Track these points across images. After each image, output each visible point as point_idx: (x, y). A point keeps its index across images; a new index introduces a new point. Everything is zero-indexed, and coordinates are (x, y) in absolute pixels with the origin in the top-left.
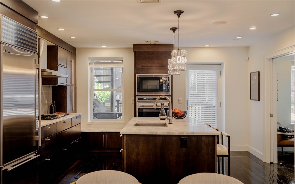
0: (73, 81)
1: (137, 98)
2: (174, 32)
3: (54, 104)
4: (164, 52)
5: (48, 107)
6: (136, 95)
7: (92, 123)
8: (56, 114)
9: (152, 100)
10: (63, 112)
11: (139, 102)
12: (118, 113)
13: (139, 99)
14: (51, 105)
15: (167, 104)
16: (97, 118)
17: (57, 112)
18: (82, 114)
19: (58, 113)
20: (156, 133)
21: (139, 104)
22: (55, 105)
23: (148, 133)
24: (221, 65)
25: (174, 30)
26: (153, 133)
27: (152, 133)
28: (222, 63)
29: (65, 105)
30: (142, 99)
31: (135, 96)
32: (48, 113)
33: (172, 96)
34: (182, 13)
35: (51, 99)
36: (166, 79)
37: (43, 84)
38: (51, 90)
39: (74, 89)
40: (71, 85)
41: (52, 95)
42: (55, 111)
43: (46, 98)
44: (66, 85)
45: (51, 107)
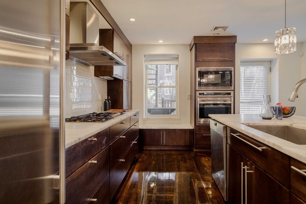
0: (130, 77)
1: (198, 93)
3: (109, 99)
4: (227, 44)
5: (102, 103)
6: (197, 89)
7: (148, 119)
8: (111, 111)
9: (214, 95)
10: (119, 109)
11: (200, 97)
12: (170, 109)
13: (200, 94)
14: (105, 100)
15: (230, 99)
16: (151, 113)
17: (112, 108)
18: (140, 111)
19: (113, 110)
21: (200, 99)
22: (110, 101)
24: (270, 62)
28: (271, 60)
29: (122, 101)
30: (203, 94)
31: (196, 91)
32: (101, 110)
33: (234, 90)
35: (106, 95)
36: (229, 72)
37: (95, 75)
38: (106, 84)
39: (130, 85)
40: (127, 80)
41: (107, 90)
42: (110, 107)
43: (100, 93)
44: (123, 79)
45: (105, 103)
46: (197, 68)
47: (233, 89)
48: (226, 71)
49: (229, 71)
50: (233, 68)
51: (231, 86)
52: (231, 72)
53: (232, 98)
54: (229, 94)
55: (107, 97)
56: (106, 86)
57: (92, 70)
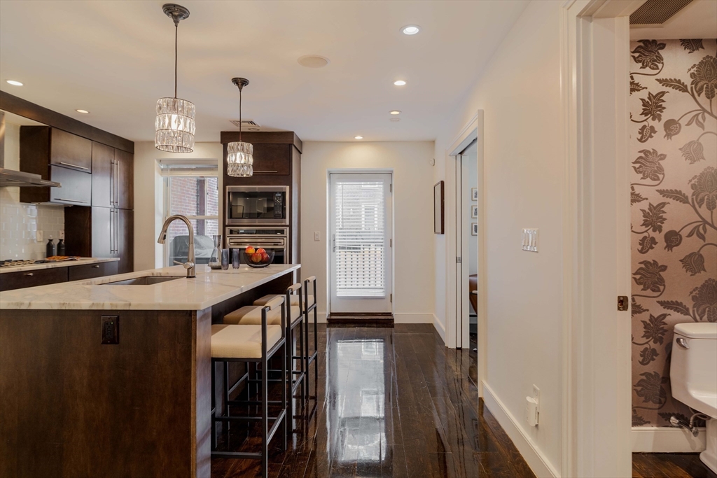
1: (227, 229)
2: (240, 89)
4: (277, 146)
11: (231, 238)
14: (49, 241)
15: (282, 241)
20: (30, 304)
21: (231, 241)
23: (9, 304)
24: (391, 174)
25: (240, 84)
26: (22, 304)
27: (17, 304)
28: (392, 171)
29: (89, 243)
31: (225, 226)
34: (186, 13)
35: (62, 232)
36: (280, 195)
37: (22, 200)
38: (62, 214)
39: (123, 214)
40: (110, 206)
41: (65, 223)
42: (63, 253)
43: (39, 229)
44: (90, 205)
45: (49, 246)
46: (227, 187)
47: (288, 223)
48: (276, 193)
49: (280, 193)
50: (288, 187)
51: (284, 217)
52: (284, 194)
53: (287, 240)
54: (282, 232)
55: (63, 236)
56: (60, 217)
57: (14, 192)
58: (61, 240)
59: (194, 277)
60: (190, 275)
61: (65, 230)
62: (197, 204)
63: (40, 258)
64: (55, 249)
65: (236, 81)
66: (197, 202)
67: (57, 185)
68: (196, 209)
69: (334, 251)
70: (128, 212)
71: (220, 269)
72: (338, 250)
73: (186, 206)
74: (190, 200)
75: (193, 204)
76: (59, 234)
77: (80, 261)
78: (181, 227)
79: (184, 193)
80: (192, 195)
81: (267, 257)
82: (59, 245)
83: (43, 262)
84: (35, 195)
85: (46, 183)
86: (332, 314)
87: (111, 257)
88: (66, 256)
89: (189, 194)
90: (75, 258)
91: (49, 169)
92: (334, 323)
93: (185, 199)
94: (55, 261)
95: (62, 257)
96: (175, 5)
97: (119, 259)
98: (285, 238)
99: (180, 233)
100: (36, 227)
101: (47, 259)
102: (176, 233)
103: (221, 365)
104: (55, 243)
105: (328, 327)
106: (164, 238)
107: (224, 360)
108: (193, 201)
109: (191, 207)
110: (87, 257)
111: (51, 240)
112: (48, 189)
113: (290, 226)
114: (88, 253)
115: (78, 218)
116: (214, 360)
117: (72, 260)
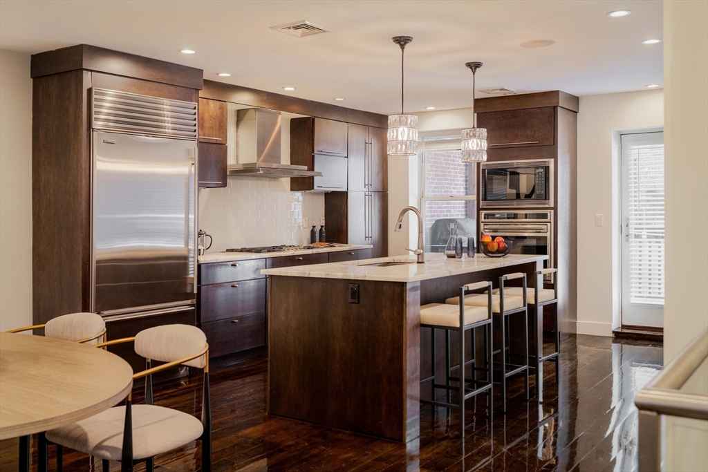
1: (483, 213)
5: (310, 232)
6: (481, 207)
9: (513, 218)
13: (487, 216)
15: (545, 227)
21: (486, 227)
30: (493, 216)
31: (479, 209)
34: (409, 40)
35: (323, 218)
36: (542, 170)
37: (292, 190)
38: (322, 199)
39: (377, 197)
40: (365, 190)
41: (325, 209)
42: (324, 239)
43: (304, 216)
44: (345, 190)
45: (313, 232)
46: (482, 163)
47: (552, 206)
48: (538, 168)
49: (542, 167)
50: (552, 161)
51: (546, 197)
52: (546, 169)
53: (550, 227)
54: (545, 216)
55: (324, 221)
56: (321, 202)
57: (286, 181)
58: (322, 226)
59: (423, 262)
60: (420, 261)
61: (325, 216)
62: (466, 177)
63: (306, 244)
64: (317, 235)
65: (469, 65)
66: (465, 173)
67: (320, 174)
68: (464, 183)
69: (627, 241)
70: (383, 195)
71: (454, 257)
72: (632, 239)
73: (451, 180)
74: (456, 173)
75: (461, 177)
76: (320, 221)
77: (338, 248)
78: (445, 207)
79: (449, 164)
80: (459, 165)
81: (505, 246)
82: (321, 230)
83: (309, 248)
84: (302, 184)
85: (310, 174)
86: (623, 327)
87: (365, 244)
88: (326, 242)
89: (455, 165)
90: (334, 244)
91: (313, 157)
92: (623, 338)
93: (449, 172)
94: (318, 247)
95: (323, 244)
96: (400, 37)
97: (372, 246)
98: (549, 224)
99: (444, 216)
100: (301, 214)
101: (312, 245)
102: (438, 216)
103: (429, 330)
104: (318, 229)
105: (614, 342)
106: (400, 227)
107: (433, 327)
108: (460, 173)
109: (458, 181)
110: (344, 243)
111: (314, 227)
112: (312, 178)
113: (555, 209)
114: (344, 240)
115: (336, 203)
116: (422, 325)
117: (331, 246)
